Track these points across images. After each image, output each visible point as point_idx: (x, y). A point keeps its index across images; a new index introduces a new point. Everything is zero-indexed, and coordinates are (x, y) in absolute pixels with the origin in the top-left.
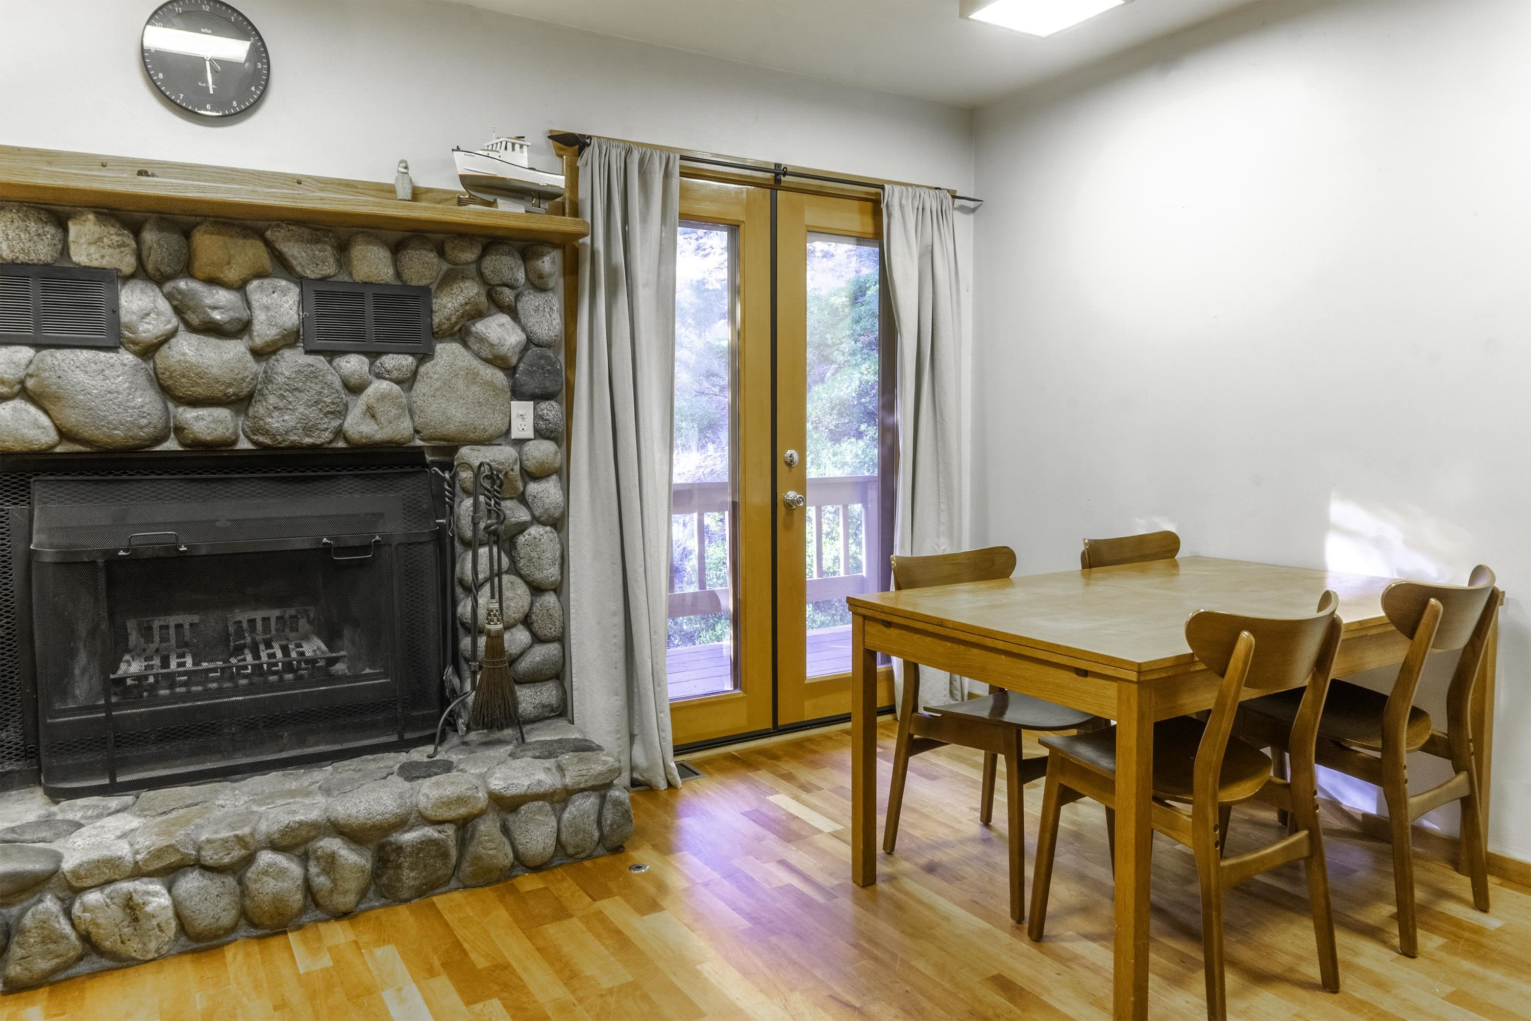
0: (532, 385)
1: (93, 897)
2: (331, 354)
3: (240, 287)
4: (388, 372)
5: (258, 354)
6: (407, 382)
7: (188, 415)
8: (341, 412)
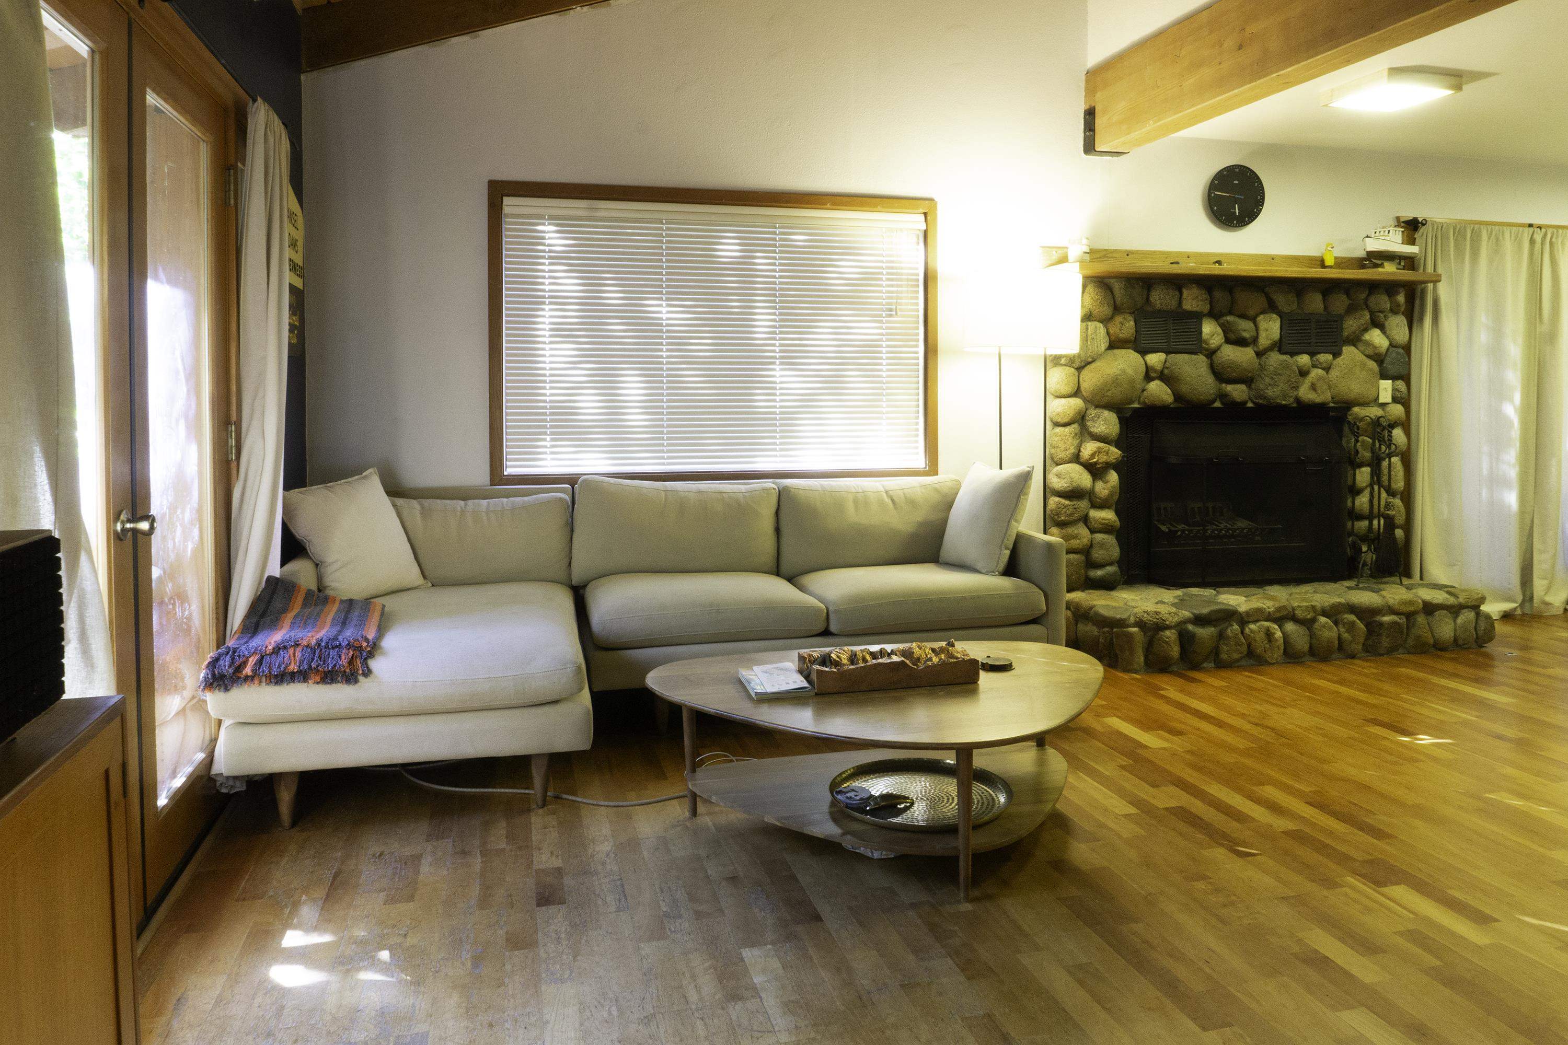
0: (1393, 371)
1: (1252, 626)
2: (1292, 354)
3: (1254, 320)
4: (1321, 364)
5: (1259, 354)
6: (1327, 369)
7: (1229, 388)
8: (1296, 388)
